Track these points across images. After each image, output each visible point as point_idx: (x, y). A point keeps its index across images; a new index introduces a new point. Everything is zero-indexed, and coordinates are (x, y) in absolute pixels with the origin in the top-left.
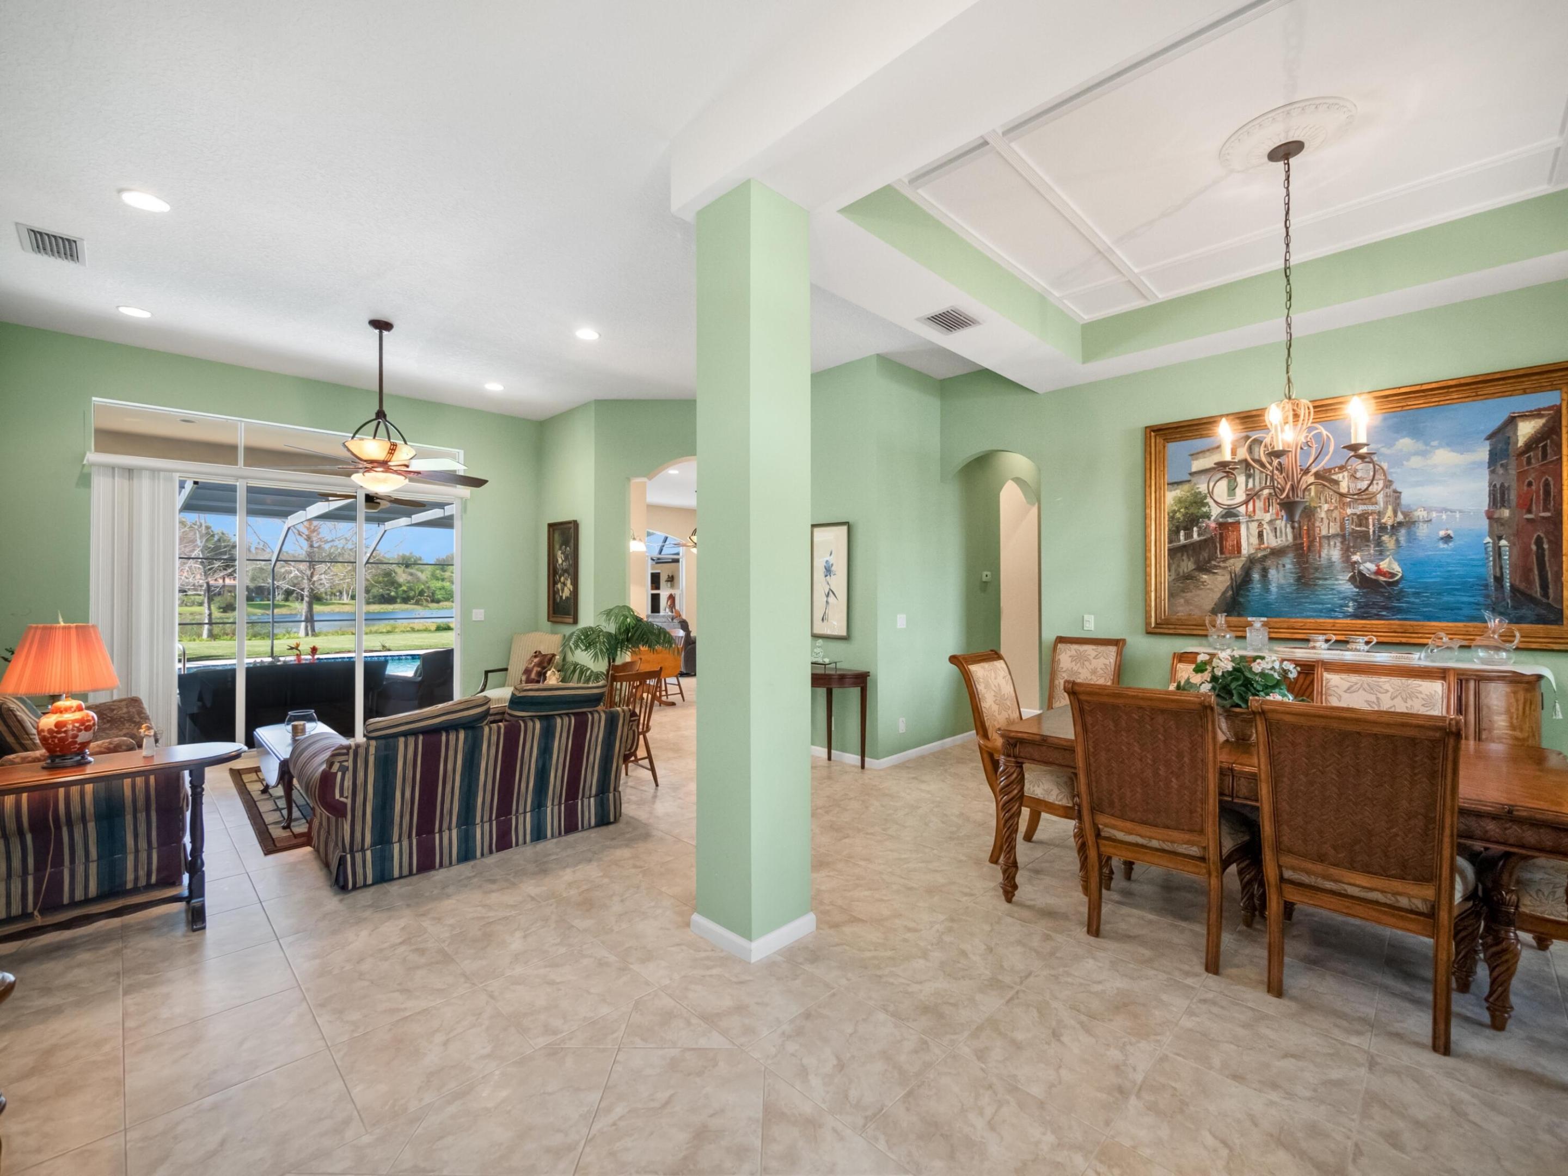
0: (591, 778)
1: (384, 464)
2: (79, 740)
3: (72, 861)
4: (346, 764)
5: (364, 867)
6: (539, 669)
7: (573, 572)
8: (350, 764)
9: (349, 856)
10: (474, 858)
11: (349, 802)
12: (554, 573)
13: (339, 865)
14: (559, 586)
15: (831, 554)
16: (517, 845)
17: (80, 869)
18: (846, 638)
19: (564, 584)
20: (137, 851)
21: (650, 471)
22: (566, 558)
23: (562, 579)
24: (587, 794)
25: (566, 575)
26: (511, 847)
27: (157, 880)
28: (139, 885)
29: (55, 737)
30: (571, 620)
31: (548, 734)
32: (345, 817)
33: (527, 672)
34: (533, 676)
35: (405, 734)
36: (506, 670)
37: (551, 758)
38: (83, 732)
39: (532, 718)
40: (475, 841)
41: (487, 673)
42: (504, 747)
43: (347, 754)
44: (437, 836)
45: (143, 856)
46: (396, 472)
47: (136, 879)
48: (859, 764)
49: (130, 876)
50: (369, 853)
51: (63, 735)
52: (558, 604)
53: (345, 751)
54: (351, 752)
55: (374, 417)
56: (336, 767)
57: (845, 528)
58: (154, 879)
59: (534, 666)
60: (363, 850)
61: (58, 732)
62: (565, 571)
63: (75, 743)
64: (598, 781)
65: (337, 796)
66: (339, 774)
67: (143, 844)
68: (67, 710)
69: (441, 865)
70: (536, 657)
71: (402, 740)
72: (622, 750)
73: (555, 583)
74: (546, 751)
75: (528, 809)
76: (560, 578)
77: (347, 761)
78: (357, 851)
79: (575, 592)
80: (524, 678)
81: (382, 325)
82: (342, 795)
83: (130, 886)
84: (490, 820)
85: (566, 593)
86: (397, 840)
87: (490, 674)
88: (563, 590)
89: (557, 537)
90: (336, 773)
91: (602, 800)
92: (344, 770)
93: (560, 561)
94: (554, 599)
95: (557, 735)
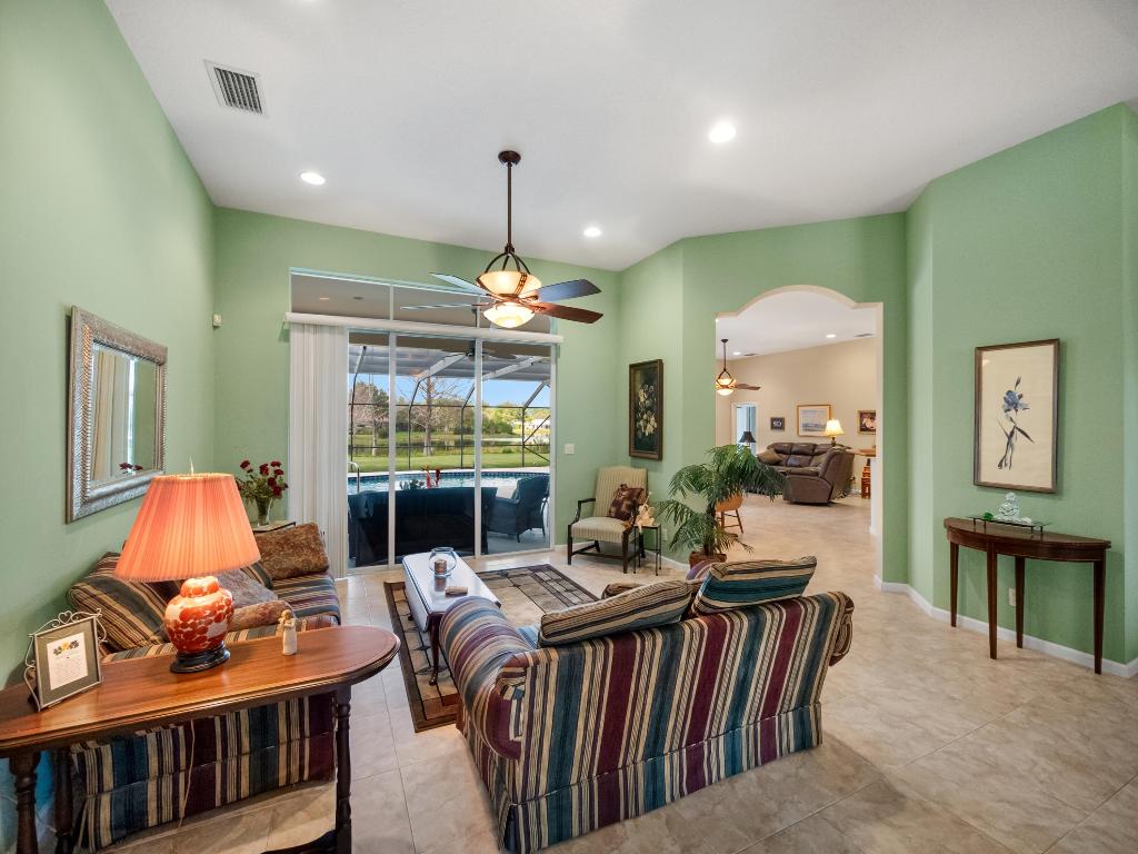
0: (792, 687)
1: (513, 297)
2: (209, 635)
3: (225, 755)
4: (522, 687)
5: (539, 824)
6: (629, 503)
7: (657, 408)
8: (526, 687)
9: (520, 808)
10: (664, 803)
11: (522, 739)
12: (635, 411)
13: (509, 819)
14: (641, 423)
15: (1017, 383)
16: (711, 783)
17: (233, 763)
18: (1053, 492)
19: (647, 421)
20: (289, 741)
21: (736, 307)
22: (650, 396)
23: (645, 416)
24: (786, 707)
25: (649, 412)
26: (704, 786)
27: (309, 776)
28: (292, 782)
29: (181, 632)
30: (656, 457)
31: (756, 633)
32: (518, 758)
33: (616, 504)
34: (623, 508)
35: (591, 640)
36: (593, 500)
37: (754, 666)
38: (214, 623)
39: (733, 610)
40: (663, 780)
41: (580, 503)
42: (706, 654)
43: (524, 674)
44: (621, 772)
45: (295, 746)
46: (523, 305)
47: (289, 775)
48: (1092, 665)
49: (282, 774)
50: (543, 802)
51: (189, 629)
52: (640, 440)
53: (521, 670)
54: (529, 671)
55: (503, 251)
56: (508, 695)
57: (1050, 349)
58: (306, 776)
59: (624, 499)
60: (537, 798)
61: (184, 626)
62: (649, 409)
63: (204, 639)
64: (800, 692)
65: (512, 737)
66: (515, 702)
67: (296, 734)
68: (199, 592)
69: (626, 817)
70: (623, 490)
71: (589, 649)
72: (831, 651)
73: (636, 420)
74: (750, 657)
75: (721, 732)
76: (642, 415)
77: (523, 683)
78: (531, 800)
79: (659, 430)
80: (613, 509)
81: (510, 158)
82: (517, 735)
83: (282, 782)
84: (680, 748)
85: (649, 429)
86: (575, 781)
87: (582, 505)
88: (645, 428)
89: (638, 376)
90: (511, 702)
91: (801, 714)
92: (519, 696)
93: (642, 400)
94: (636, 436)
95: (765, 635)
